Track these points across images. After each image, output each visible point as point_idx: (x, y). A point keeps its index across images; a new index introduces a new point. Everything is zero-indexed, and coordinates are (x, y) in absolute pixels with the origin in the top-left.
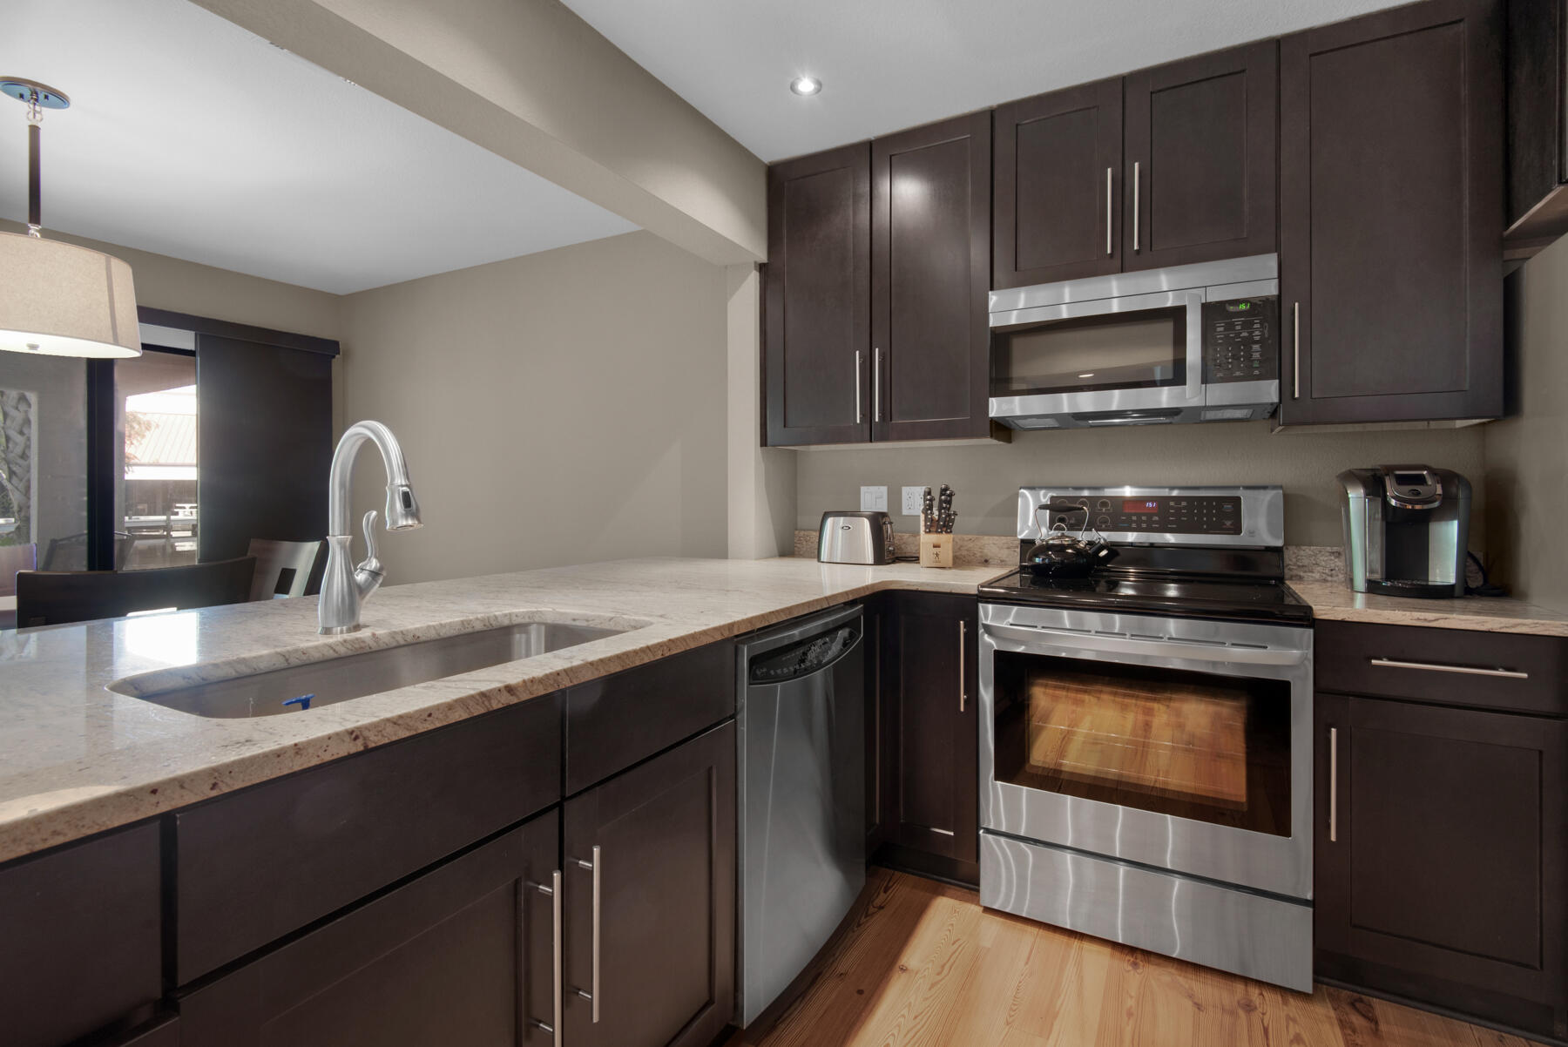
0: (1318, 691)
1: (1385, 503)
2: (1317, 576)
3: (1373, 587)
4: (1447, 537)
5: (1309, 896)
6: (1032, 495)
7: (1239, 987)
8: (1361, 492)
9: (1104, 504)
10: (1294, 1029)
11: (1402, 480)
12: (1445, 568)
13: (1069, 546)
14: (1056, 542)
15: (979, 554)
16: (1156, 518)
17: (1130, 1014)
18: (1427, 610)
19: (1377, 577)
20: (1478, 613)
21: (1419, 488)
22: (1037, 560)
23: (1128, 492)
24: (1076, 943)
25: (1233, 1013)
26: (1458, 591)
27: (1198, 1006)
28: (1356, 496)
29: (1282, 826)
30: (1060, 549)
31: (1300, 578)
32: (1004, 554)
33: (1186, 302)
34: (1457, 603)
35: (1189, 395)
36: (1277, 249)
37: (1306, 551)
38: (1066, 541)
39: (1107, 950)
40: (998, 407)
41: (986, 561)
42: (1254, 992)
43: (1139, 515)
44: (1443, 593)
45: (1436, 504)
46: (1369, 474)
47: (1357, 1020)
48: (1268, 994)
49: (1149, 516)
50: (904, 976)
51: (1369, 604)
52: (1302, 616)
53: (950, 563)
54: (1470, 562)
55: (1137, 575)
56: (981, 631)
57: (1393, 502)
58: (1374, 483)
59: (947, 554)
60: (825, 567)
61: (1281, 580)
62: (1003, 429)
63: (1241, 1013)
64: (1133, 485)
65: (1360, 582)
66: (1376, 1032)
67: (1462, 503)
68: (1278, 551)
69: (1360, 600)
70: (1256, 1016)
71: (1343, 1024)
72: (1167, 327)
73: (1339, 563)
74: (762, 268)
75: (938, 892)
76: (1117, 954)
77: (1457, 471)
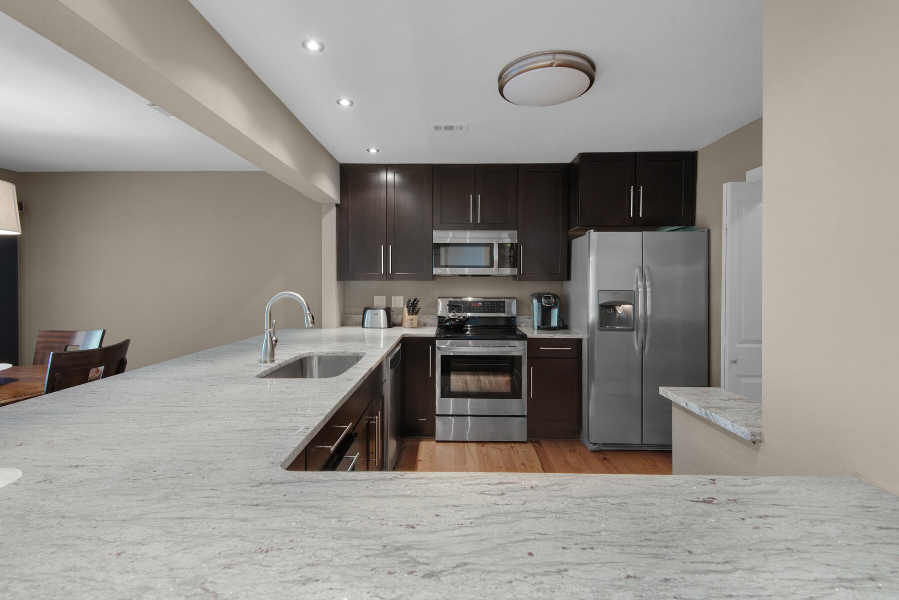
0: (528, 357)
1: (542, 304)
2: (524, 325)
3: (539, 328)
4: (555, 313)
5: (526, 414)
6: (441, 301)
7: (510, 445)
8: (536, 301)
9: (466, 304)
10: (523, 450)
11: (546, 298)
12: (554, 323)
13: (457, 319)
14: (453, 317)
15: (422, 322)
16: (482, 308)
17: (485, 455)
18: (551, 333)
19: (540, 325)
20: (561, 334)
21: (549, 300)
22: (447, 324)
23: (470, 299)
24: (466, 444)
25: (509, 449)
26: (557, 328)
27: (501, 450)
28: (535, 301)
29: (519, 397)
30: (454, 320)
31: (520, 326)
32: (431, 322)
33: (494, 242)
34: (557, 331)
35: (494, 271)
36: (517, 230)
37: (522, 317)
38: (456, 317)
39: (474, 444)
40: (437, 271)
41: (425, 324)
42: (513, 445)
43: (477, 307)
44: (554, 329)
45: (553, 305)
46: (537, 295)
47: (536, 445)
48: (516, 444)
49: (480, 307)
50: (421, 462)
51: (538, 333)
52: (523, 337)
53: (416, 326)
54: (560, 319)
55: (471, 327)
56: (437, 349)
57: (544, 304)
58: (539, 297)
59: (415, 323)
60: (366, 329)
61: (516, 327)
62: (434, 277)
63: (511, 449)
64: (472, 297)
65: (536, 327)
66: (541, 446)
67: (558, 304)
68: (515, 317)
69: (536, 331)
70: (514, 449)
71: (534, 447)
72: (488, 249)
73: (530, 321)
74: (337, 205)
75: (421, 440)
76: (478, 444)
77: (557, 294)
